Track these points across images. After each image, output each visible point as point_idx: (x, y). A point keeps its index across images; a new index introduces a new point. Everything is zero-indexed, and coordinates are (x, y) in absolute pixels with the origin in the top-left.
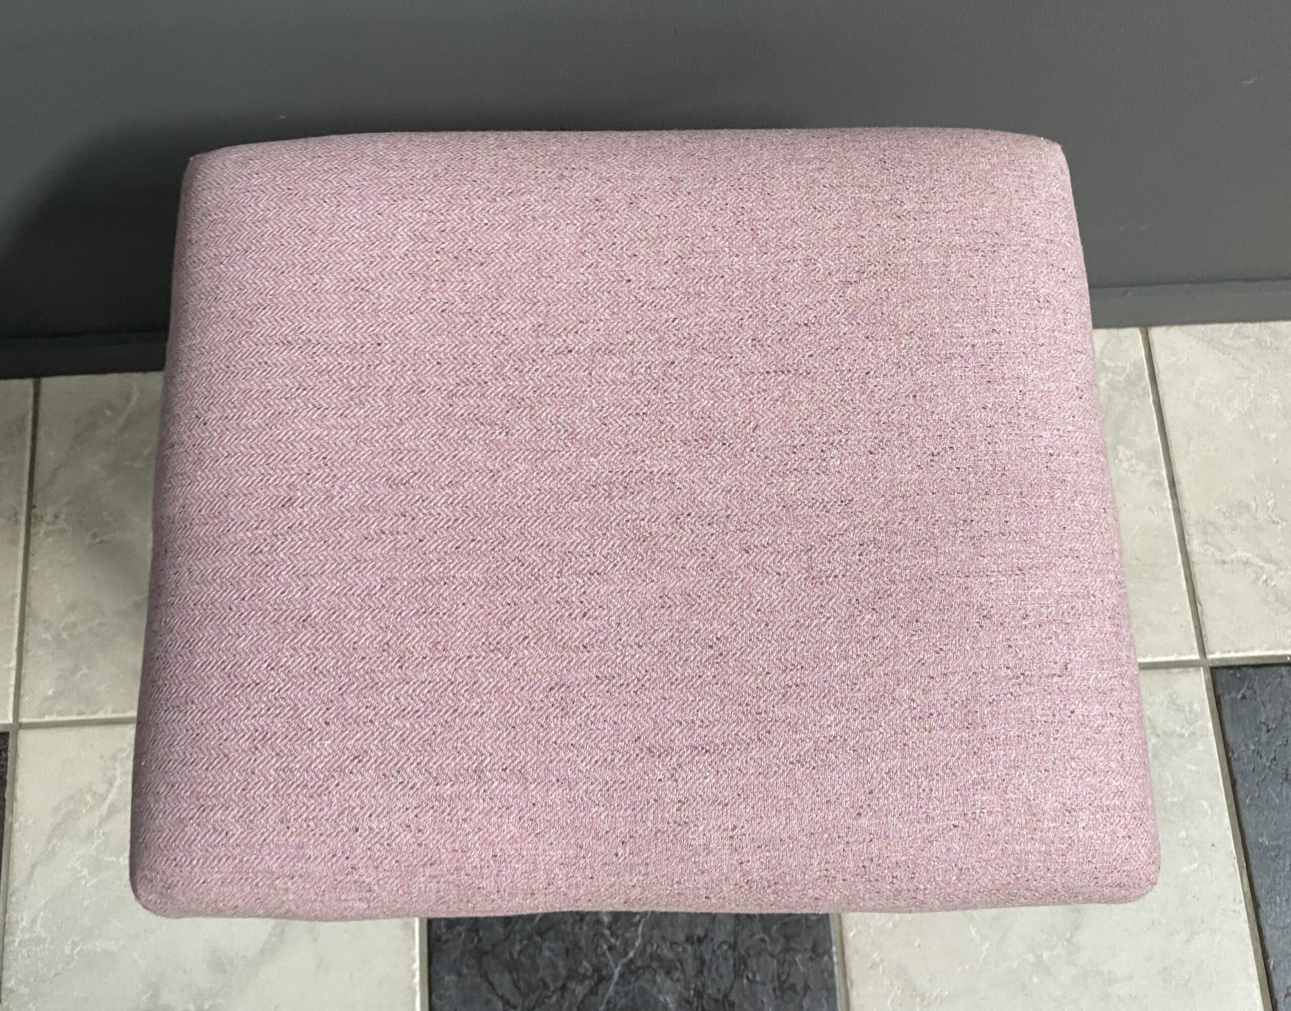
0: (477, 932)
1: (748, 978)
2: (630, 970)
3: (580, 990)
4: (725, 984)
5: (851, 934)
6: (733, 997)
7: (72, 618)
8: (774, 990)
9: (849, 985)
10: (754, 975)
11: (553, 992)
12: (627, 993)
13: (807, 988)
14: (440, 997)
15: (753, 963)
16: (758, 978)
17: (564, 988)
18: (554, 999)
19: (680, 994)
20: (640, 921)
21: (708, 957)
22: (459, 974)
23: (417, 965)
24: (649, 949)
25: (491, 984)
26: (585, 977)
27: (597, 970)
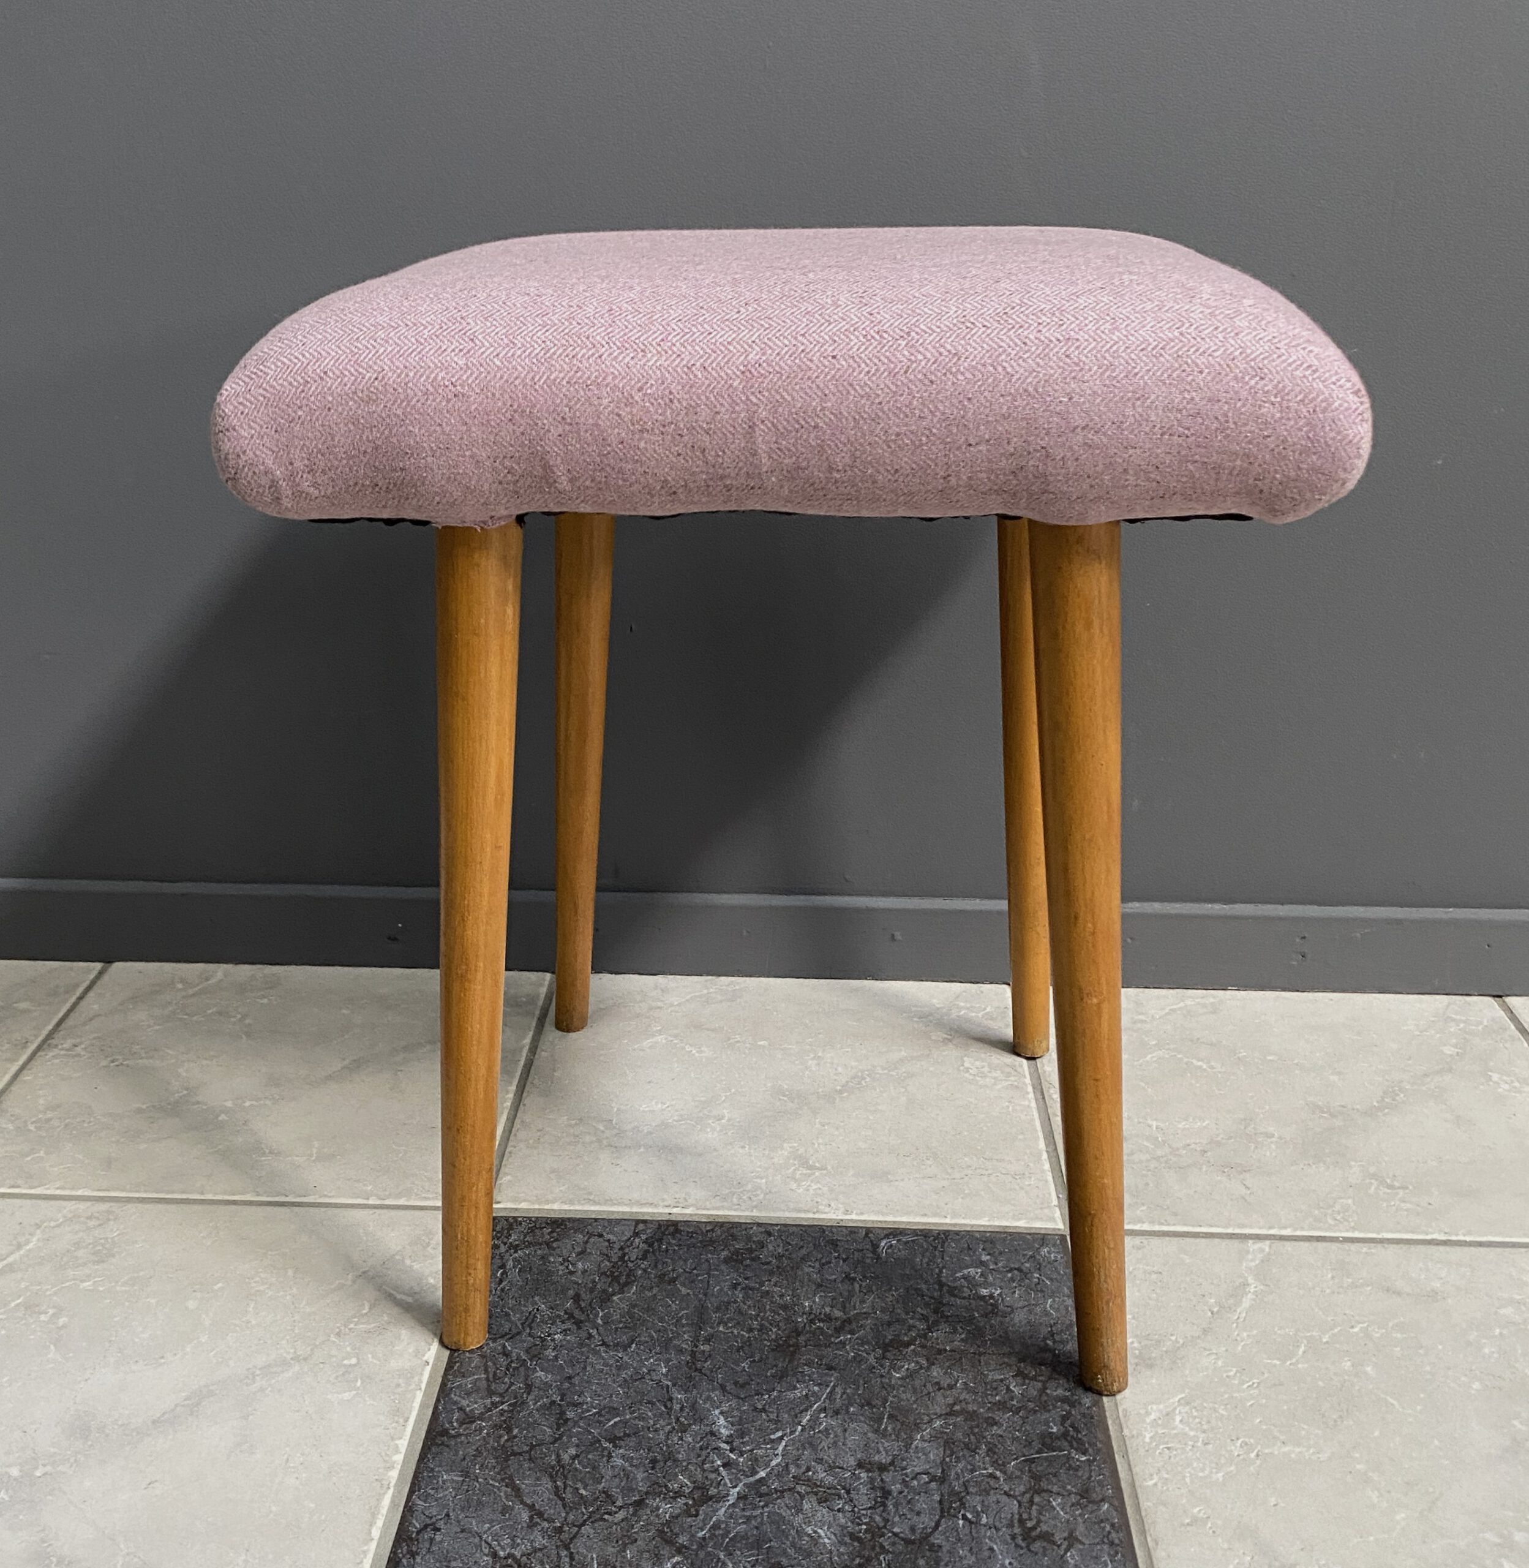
0: (509, 1430)
1: (964, 1517)
2: (758, 1492)
3: (667, 1509)
4: (925, 1521)
5: (1151, 1483)
6: (937, 1539)
7: (49, 1115)
8: (1013, 1537)
9: (1151, 1544)
10: (978, 1515)
11: (620, 1508)
12: (748, 1519)
13: (1072, 1540)
14: (426, 1497)
15: (974, 1501)
16: (984, 1520)
17: (640, 1504)
18: (621, 1515)
19: (843, 1527)
20: (781, 1438)
21: (896, 1488)
22: (466, 1474)
23: (399, 1458)
24: (793, 1470)
25: (517, 1490)
26: (678, 1494)
27: (700, 1487)
